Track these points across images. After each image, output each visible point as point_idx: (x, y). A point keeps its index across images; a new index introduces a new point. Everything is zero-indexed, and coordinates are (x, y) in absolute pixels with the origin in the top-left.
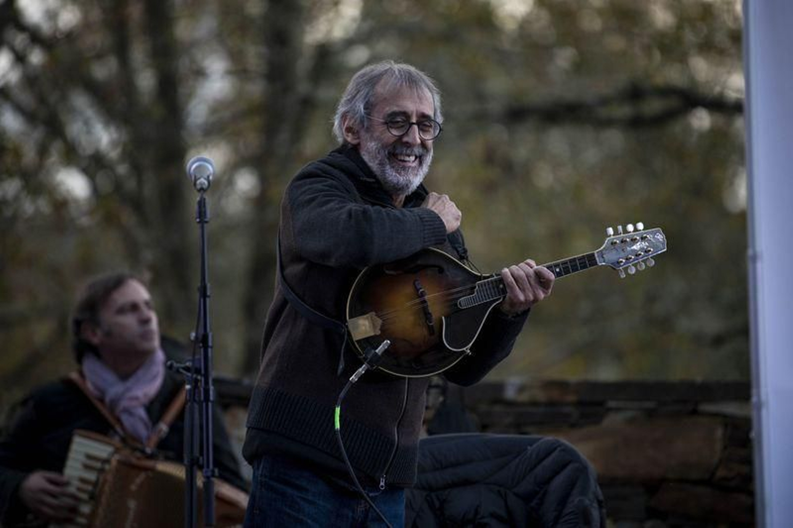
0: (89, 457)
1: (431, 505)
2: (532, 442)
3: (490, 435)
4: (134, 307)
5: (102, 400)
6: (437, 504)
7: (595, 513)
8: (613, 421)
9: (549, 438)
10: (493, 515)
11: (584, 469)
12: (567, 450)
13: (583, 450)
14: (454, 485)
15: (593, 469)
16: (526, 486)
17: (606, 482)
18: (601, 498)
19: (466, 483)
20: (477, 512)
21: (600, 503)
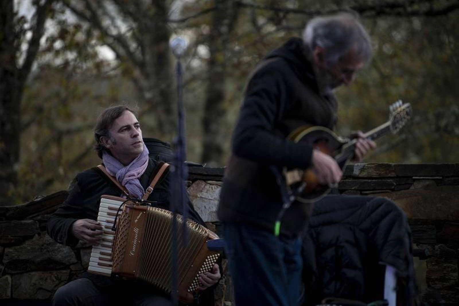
0: (110, 208)
1: (311, 235)
2: (369, 200)
3: (344, 196)
4: (128, 128)
5: (114, 177)
6: (315, 235)
7: (407, 240)
8: (417, 186)
9: (380, 197)
10: (347, 242)
11: (400, 215)
12: (389, 204)
13: (399, 204)
14: (324, 224)
15: (405, 214)
16: (366, 224)
17: (413, 222)
18: (410, 231)
19: (331, 223)
20: (337, 239)
21: (409, 234)
